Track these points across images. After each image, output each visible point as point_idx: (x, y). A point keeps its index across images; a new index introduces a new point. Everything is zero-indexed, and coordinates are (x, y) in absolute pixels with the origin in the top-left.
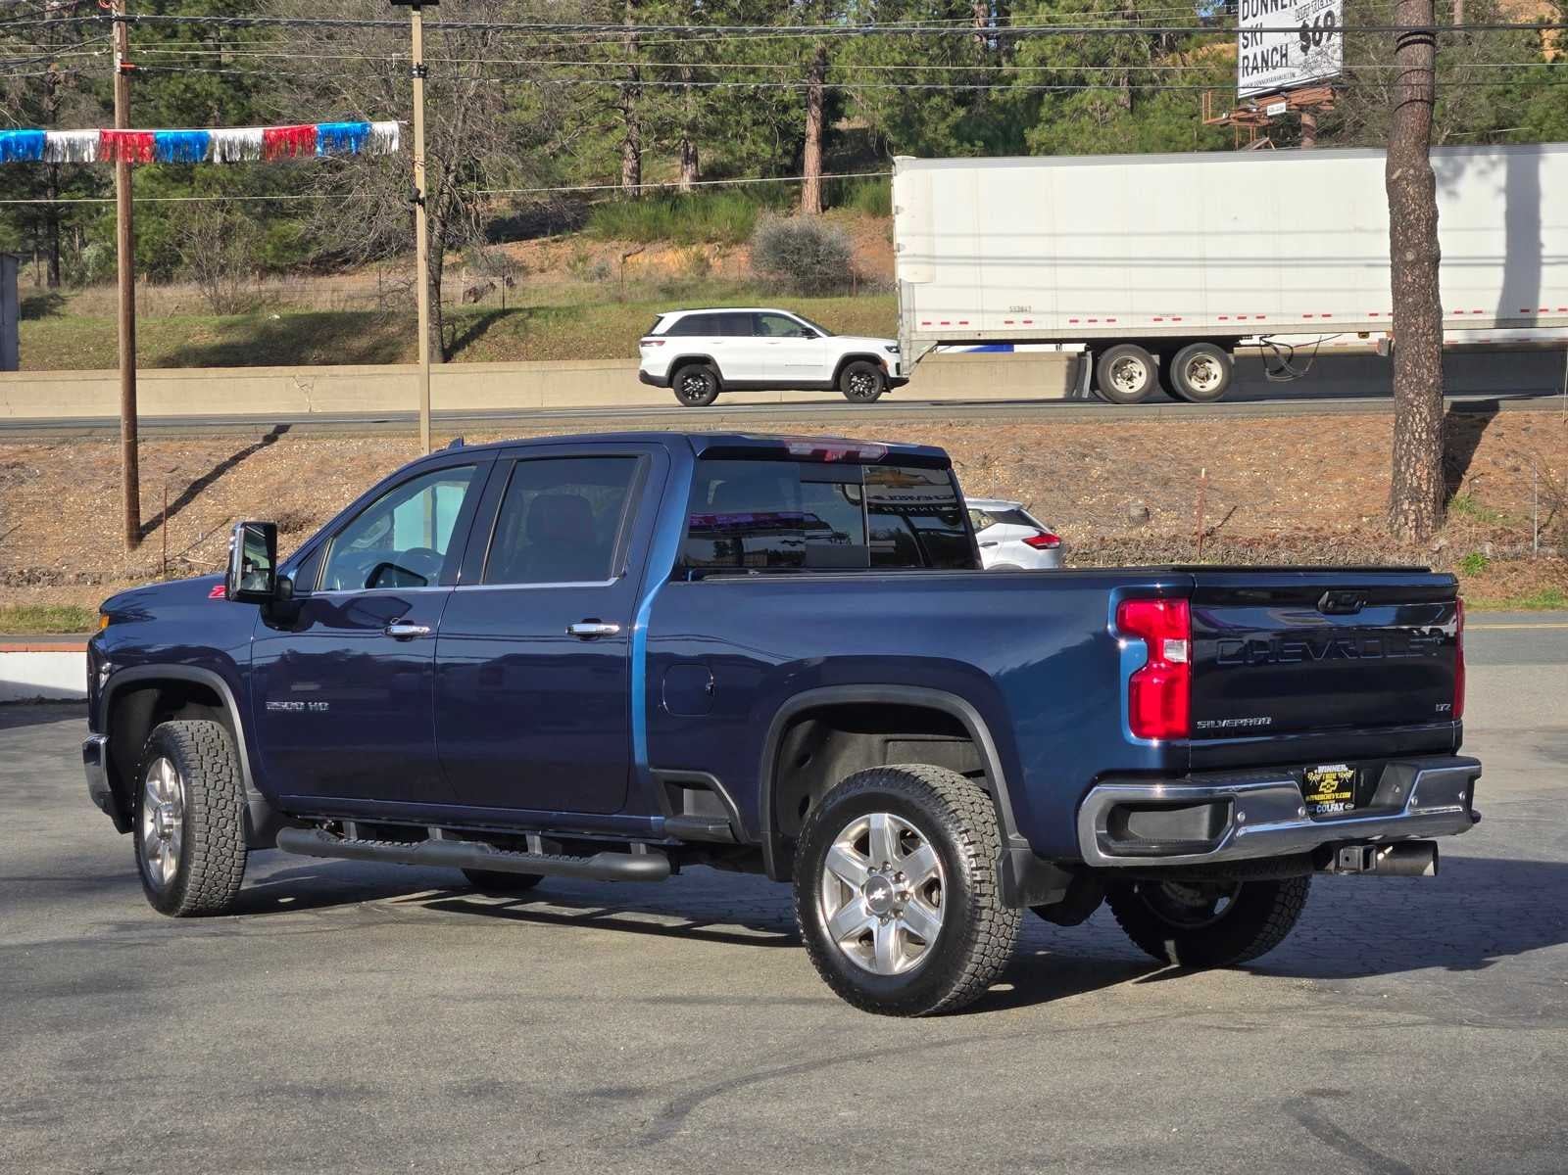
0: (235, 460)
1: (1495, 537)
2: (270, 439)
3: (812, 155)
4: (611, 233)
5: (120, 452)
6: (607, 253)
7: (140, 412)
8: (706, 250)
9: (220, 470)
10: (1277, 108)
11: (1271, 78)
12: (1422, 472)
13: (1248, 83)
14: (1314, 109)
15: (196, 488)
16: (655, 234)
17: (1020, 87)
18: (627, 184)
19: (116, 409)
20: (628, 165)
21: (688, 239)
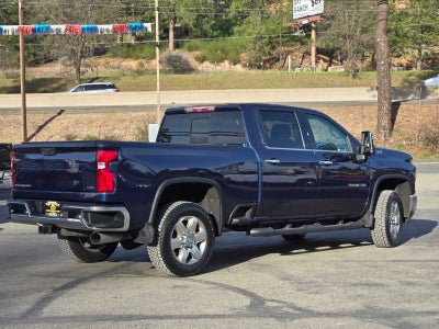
0: (51, 119)
1: (406, 139)
2: (59, 114)
3: (171, 34)
4: (115, 56)
5: (21, 117)
6: (115, 62)
7: (27, 106)
8: (143, 61)
9: (47, 123)
10: (305, 22)
11: (304, 13)
12: (386, 122)
13: (296, 15)
14: (315, 22)
15: (41, 128)
16: (127, 56)
17: (231, 15)
18: (118, 42)
19: (20, 105)
20: (119, 36)
21: (137, 58)
